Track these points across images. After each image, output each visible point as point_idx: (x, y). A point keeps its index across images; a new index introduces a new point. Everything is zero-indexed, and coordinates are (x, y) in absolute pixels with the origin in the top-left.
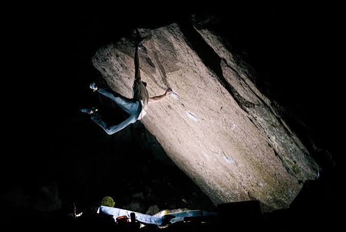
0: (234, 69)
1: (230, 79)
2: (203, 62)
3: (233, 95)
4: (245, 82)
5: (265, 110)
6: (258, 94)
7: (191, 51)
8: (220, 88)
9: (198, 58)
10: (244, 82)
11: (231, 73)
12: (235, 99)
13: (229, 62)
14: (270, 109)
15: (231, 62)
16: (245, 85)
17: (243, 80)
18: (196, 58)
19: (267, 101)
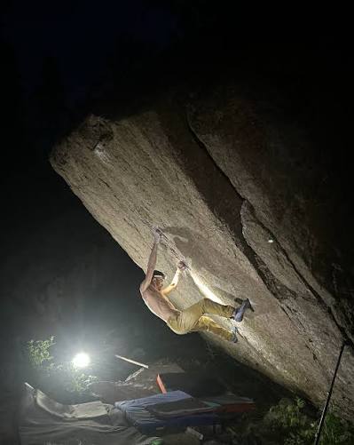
0: (269, 227)
1: (257, 244)
2: (205, 202)
3: (256, 267)
4: (287, 256)
5: (317, 310)
6: (311, 284)
7: (182, 176)
8: (234, 251)
9: (196, 193)
10: (285, 258)
11: (260, 235)
12: (260, 273)
13: (260, 213)
14: (330, 311)
15: (264, 215)
16: (288, 262)
17: (284, 252)
18: (192, 191)
19: (329, 300)
